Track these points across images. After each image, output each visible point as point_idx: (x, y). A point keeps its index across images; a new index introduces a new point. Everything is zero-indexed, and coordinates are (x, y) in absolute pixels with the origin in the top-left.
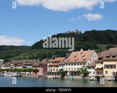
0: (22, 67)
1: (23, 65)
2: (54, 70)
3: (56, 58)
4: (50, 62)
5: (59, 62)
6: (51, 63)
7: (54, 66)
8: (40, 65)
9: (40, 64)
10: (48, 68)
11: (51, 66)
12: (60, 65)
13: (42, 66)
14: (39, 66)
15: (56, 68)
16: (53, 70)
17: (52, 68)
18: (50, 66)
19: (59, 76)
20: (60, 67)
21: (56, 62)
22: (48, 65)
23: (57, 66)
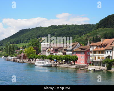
0: (62, 53)
1: (63, 50)
2: (99, 58)
3: (103, 39)
4: (93, 46)
5: (105, 46)
6: (95, 48)
7: (99, 52)
8: (82, 51)
9: (81, 49)
10: (91, 55)
11: (95, 52)
12: (107, 51)
13: (84, 52)
14: (80, 52)
15: (101, 55)
16: (97, 58)
17: (97, 55)
18: (93, 51)
19: (105, 68)
20: (106, 53)
21: (101, 46)
22: (91, 50)
23: (103, 52)
